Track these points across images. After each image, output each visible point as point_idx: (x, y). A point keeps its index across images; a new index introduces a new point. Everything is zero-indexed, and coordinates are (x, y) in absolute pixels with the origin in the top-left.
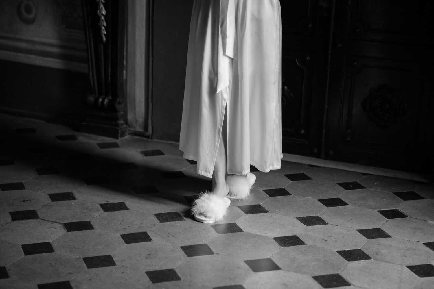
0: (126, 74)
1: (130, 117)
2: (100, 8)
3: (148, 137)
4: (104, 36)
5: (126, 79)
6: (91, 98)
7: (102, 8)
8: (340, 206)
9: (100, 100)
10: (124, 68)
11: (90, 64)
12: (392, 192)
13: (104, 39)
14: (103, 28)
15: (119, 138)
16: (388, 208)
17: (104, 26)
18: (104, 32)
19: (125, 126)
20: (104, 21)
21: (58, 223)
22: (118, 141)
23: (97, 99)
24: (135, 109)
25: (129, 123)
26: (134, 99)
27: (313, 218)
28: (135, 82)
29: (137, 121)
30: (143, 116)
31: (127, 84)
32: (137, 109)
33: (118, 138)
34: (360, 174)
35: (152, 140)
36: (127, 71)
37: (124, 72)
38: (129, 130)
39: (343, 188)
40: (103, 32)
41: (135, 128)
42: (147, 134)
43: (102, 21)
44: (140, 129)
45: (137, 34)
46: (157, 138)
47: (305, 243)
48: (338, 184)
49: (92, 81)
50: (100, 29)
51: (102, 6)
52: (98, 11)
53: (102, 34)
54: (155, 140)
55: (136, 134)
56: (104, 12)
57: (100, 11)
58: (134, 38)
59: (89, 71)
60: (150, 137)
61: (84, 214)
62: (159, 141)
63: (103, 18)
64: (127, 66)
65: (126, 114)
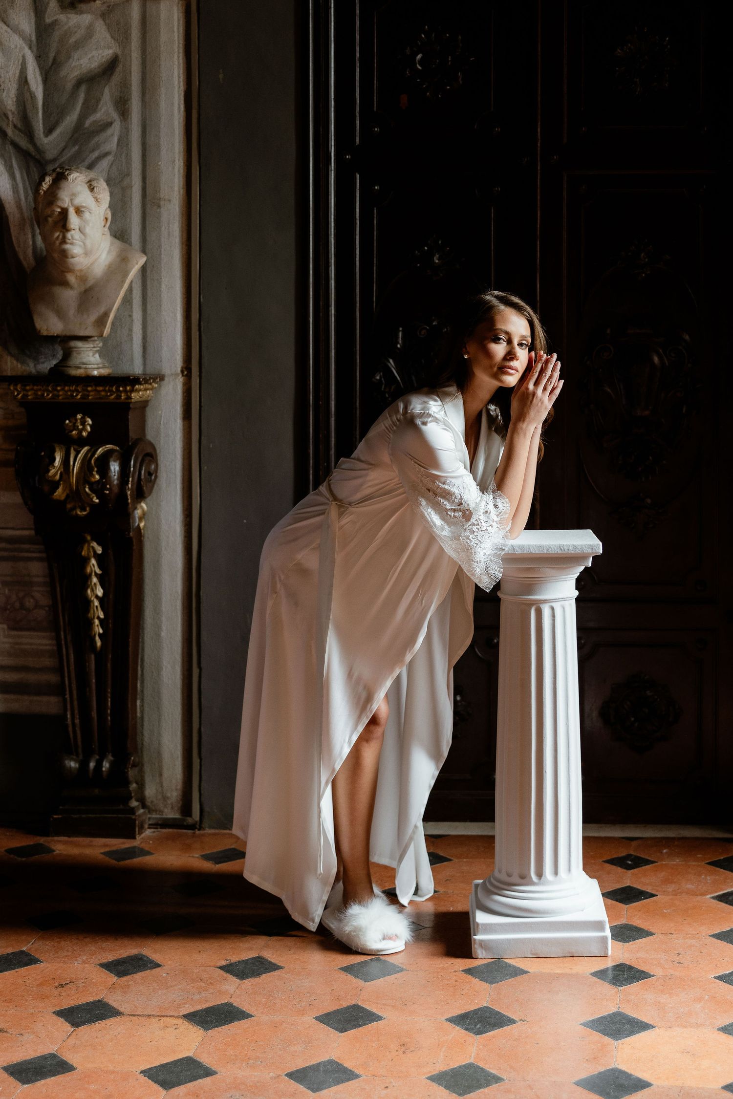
0: (142, 706)
1: (150, 791)
2: (93, 584)
3: (192, 827)
4: (97, 638)
5: (142, 718)
6: (73, 764)
7: (95, 584)
8: (644, 899)
9: (92, 765)
10: (138, 697)
11: (67, 696)
12: (703, 863)
13: (99, 643)
14: (97, 622)
15: (137, 836)
16: (722, 890)
17: (98, 618)
18: (98, 629)
19: (141, 811)
20: (99, 608)
21: (171, 1016)
22: (137, 842)
23: (84, 764)
24: (161, 775)
25: (148, 803)
26: (159, 754)
27: (621, 928)
28: (159, 721)
29: (165, 798)
30: (180, 786)
31: (142, 725)
32: (166, 773)
33: (134, 838)
34: (624, 840)
35: (202, 832)
36: (142, 700)
37: (138, 703)
38: (149, 818)
39: (619, 868)
40: (96, 629)
41: (161, 812)
42: (190, 820)
43: (95, 608)
44: (171, 814)
45: (164, 627)
46: (211, 827)
47: (652, 974)
48: (605, 862)
49: (70, 729)
50: (90, 623)
51: (95, 580)
52: (89, 591)
53: (95, 635)
54: (208, 831)
55: (165, 824)
56: (100, 592)
57: (92, 590)
58: (158, 636)
59: (65, 710)
60: (198, 827)
61: (207, 991)
62: (217, 831)
63: (96, 603)
64: (142, 691)
65: (141, 786)
